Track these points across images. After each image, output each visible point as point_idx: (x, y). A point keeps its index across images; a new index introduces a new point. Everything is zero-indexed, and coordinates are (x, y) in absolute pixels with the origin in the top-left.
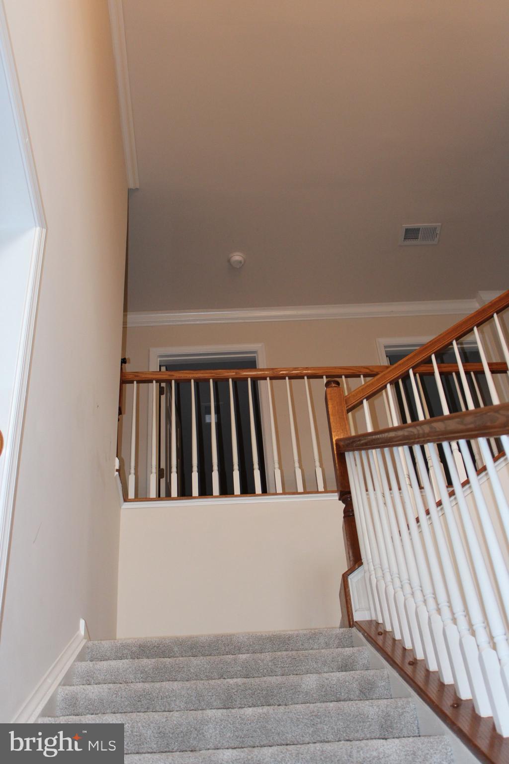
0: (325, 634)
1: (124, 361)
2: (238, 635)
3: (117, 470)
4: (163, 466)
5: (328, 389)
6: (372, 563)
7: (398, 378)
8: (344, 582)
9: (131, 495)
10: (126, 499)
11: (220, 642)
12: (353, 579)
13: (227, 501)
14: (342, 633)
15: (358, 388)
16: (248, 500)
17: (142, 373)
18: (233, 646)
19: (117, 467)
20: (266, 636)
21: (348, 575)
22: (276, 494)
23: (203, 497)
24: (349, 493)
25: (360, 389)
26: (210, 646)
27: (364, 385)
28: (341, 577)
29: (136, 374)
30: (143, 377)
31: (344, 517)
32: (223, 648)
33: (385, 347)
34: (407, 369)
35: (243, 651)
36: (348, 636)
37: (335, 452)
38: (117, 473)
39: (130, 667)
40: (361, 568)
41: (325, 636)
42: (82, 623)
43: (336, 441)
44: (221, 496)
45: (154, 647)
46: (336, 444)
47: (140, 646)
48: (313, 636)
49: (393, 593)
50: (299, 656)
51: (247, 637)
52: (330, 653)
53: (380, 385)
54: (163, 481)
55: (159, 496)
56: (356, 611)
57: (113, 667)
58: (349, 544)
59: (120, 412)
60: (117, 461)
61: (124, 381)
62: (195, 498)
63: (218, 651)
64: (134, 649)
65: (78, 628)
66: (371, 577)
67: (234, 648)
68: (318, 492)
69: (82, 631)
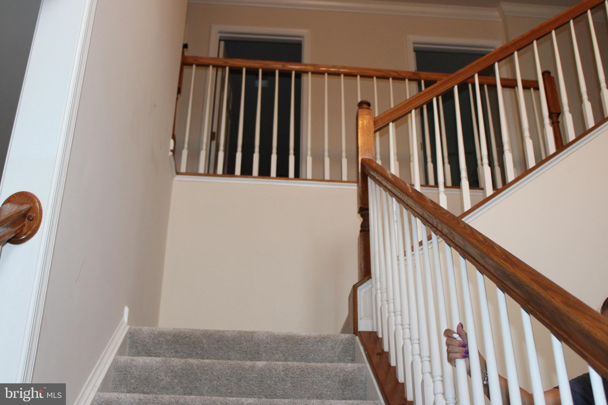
0: (332, 339)
1: (185, 46)
2: (258, 333)
3: (172, 151)
4: (215, 130)
5: (360, 110)
6: (379, 282)
7: (423, 104)
8: (354, 293)
9: (183, 169)
10: (178, 173)
11: (242, 338)
12: (362, 291)
13: (264, 182)
14: (347, 340)
15: (386, 111)
16: (282, 183)
17: (201, 58)
18: (254, 343)
19: (172, 147)
20: (282, 335)
21: (358, 287)
22: (306, 179)
23: (244, 176)
24: (367, 209)
25: (388, 112)
26: (233, 340)
27: (392, 108)
28: (351, 287)
29: (195, 58)
30: (202, 61)
31: (361, 231)
32: (245, 343)
33: (414, 43)
34: (431, 98)
35: (261, 347)
36: (352, 342)
37: (360, 171)
38: (171, 153)
39: (162, 366)
40: (369, 281)
41: (332, 340)
42: (126, 310)
43: (362, 160)
44: (260, 177)
45: (187, 337)
46: (362, 164)
47: (174, 336)
48: (322, 340)
49: (394, 329)
50: (307, 368)
51: (266, 336)
52: (334, 368)
53: (406, 110)
54: (214, 143)
55: (208, 171)
56: (360, 319)
57: (147, 365)
58: (362, 257)
59: (179, 91)
60: (172, 142)
61: (185, 63)
62: (237, 176)
63: (240, 346)
64: (169, 337)
65: (121, 315)
66: (377, 295)
67: (255, 344)
68: (341, 181)
69: (126, 318)
